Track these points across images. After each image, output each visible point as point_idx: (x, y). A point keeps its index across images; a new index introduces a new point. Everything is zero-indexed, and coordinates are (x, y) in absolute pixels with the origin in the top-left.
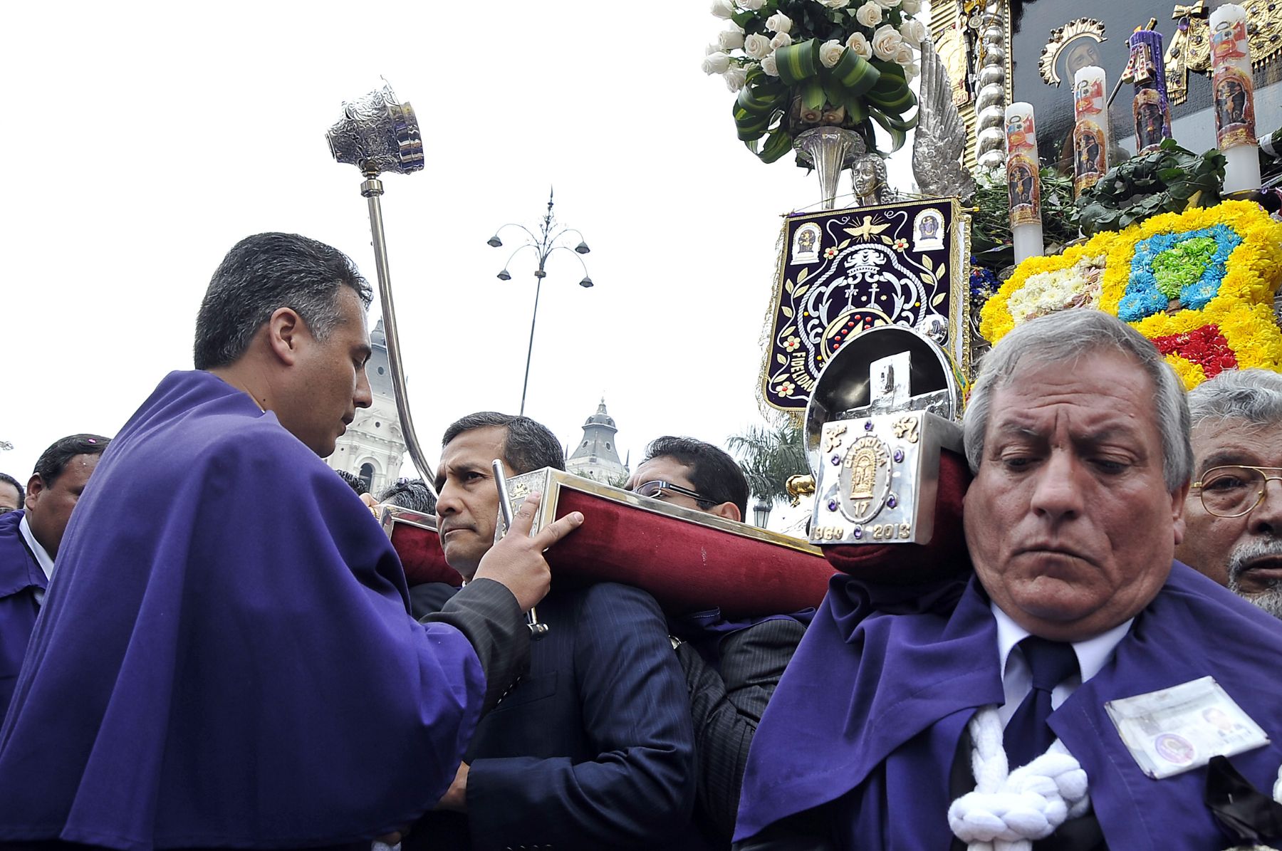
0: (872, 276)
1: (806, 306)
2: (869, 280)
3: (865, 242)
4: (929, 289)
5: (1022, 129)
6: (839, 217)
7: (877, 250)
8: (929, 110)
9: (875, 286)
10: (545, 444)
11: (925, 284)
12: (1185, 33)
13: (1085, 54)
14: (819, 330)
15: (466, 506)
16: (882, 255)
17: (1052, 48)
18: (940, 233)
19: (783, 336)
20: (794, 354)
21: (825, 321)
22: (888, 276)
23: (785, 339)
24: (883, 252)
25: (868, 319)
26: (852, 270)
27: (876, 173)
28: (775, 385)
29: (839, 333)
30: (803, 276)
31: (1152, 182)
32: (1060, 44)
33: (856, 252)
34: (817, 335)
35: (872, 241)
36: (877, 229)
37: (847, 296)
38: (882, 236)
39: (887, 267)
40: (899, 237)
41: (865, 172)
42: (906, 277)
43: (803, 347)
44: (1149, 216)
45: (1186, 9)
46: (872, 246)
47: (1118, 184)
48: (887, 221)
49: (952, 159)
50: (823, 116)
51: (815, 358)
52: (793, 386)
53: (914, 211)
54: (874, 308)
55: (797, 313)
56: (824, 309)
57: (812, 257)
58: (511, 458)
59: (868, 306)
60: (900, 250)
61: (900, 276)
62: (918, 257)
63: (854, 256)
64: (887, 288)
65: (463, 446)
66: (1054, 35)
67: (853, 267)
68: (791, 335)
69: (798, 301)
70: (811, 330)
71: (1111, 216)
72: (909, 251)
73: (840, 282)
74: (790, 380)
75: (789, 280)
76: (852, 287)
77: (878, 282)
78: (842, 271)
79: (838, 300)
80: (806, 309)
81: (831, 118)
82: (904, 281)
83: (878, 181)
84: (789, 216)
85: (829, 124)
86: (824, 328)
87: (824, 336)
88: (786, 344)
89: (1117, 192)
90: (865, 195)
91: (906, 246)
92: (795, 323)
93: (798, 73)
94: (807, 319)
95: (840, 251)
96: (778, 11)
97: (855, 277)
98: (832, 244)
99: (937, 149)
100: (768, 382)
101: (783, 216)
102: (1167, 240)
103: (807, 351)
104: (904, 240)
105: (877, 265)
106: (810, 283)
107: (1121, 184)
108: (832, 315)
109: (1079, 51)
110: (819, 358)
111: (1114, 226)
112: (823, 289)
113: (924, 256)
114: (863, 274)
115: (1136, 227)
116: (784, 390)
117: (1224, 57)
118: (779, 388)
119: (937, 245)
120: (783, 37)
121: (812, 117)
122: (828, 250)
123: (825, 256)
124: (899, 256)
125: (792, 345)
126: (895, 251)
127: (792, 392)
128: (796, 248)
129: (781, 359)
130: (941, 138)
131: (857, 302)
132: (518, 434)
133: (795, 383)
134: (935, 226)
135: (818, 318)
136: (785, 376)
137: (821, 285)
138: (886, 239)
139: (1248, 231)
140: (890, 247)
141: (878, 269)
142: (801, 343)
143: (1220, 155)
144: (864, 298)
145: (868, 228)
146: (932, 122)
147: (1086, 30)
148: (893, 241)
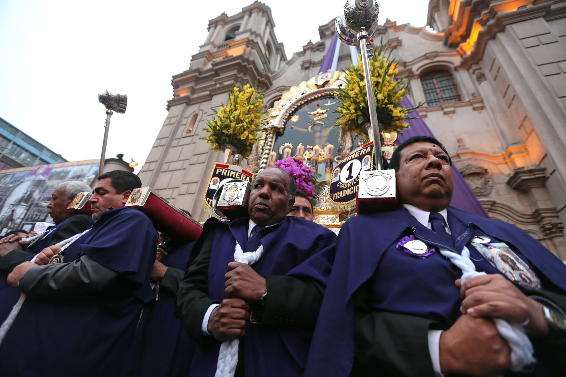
8: (254, 149)
12: (308, 151)
17: (282, 147)
32: (284, 146)
45: (310, 147)
49: (256, 161)
66: (283, 144)
99: (254, 158)
130: (255, 156)
147: (290, 145)
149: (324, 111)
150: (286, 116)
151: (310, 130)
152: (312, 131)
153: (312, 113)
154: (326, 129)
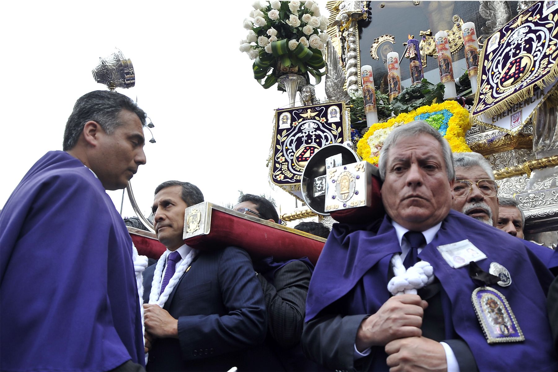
0: (312, 132)
1: (286, 145)
2: (311, 134)
3: (308, 119)
4: (335, 136)
5: (368, 75)
6: (297, 110)
7: (314, 122)
8: (331, 68)
9: (314, 136)
10: (197, 193)
11: (333, 135)
12: (424, 41)
13: (388, 48)
14: (293, 154)
15: (167, 217)
16: (316, 124)
17: (375, 45)
18: (338, 115)
19: (278, 157)
20: (283, 164)
21: (294, 150)
22: (319, 132)
23: (279, 158)
24: (316, 123)
25: (312, 148)
26: (304, 130)
27: (311, 92)
28: (276, 176)
29: (301, 154)
30: (284, 133)
31: (419, 95)
32: (378, 44)
33: (305, 123)
34: (292, 156)
35: (311, 119)
36: (313, 114)
37: (303, 140)
38: (315, 117)
39: (318, 129)
40: (322, 117)
41: (307, 92)
42: (326, 132)
43: (286, 161)
44: (419, 107)
45: (424, 32)
46: (312, 121)
47: (407, 96)
48: (317, 111)
49: (340, 87)
50: (290, 69)
51: (291, 164)
52: (283, 176)
53: (327, 107)
54: (314, 144)
55: (283, 148)
56: (294, 146)
57: (288, 126)
58: (185, 198)
59: (312, 144)
60: (323, 122)
61: (323, 132)
62: (330, 124)
63: (305, 125)
64: (318, 137)
65: (164, 193)
66: (376, 40)
67: (305, 129)
68: (281, 156)
69: (283, 143)
70: (289, 154)
71: (405, 107)
72: (326, 122)
73: (300, 135)
74: (282, 173)
75: (279, 135)
76: (305, 137)
77: (315, 135)
78: (300, 131)
79: (299, 142)
80: (286, 146)
81: (293, 70)
82: (325, 134)
83: (312, 96)
84: (277, 110)
85: (292, 73)
86: (294, 153)
87: (294, 156)
88: (279, 160)
89: (406, 98)
90: (307, 101)
91: (325, 120)
92: (282, 151)
93: (280, 52)
94: (287, 150)
95: (299, 123)
96: (272, 27)
97: (305, 133)
98: (295, 120)
99: (335, 83)
100: (273, 175)
101: (275, 110)
102: (426, 115)
103: (288, 162)
104: (324, 118)
105: (314, 128)
106: (288, 135)
107: (408, 95)
108: (297, 148)
109: (386, 47)
110: (293, 164)
111: (406, 111)
112: (293, 138)
113: (332, 124)
114: (309, 132)
115: (414, 111)
116: (280, 177)
117: (441, 49)
118: (277, 177)
119: (338, 120)
120: (274, 38)
121: (285, 70)
122: (294, 123)
123: (293, 125)
124: (323, 124)
125: (281, 160)
126: (321, 123)
127: (283, 178)
128: (281, 122)
129: (277, 165)
130: (336, 79)
131: (307, 142)
132: (187, 189)
133: (284, 175)
134: (336, 113)
135: (292, 149)
136: (280, 172)
137: (292, 136)
138: (317, 118)
139: (454, 111)
140: (319, 121)
141: (315, 129)
142: (285, 159)
143: (443, 85)
144: (310, 141)
145: (309, 114)
146: (332, 73)
147: (388, 39)
148: (320, 118)
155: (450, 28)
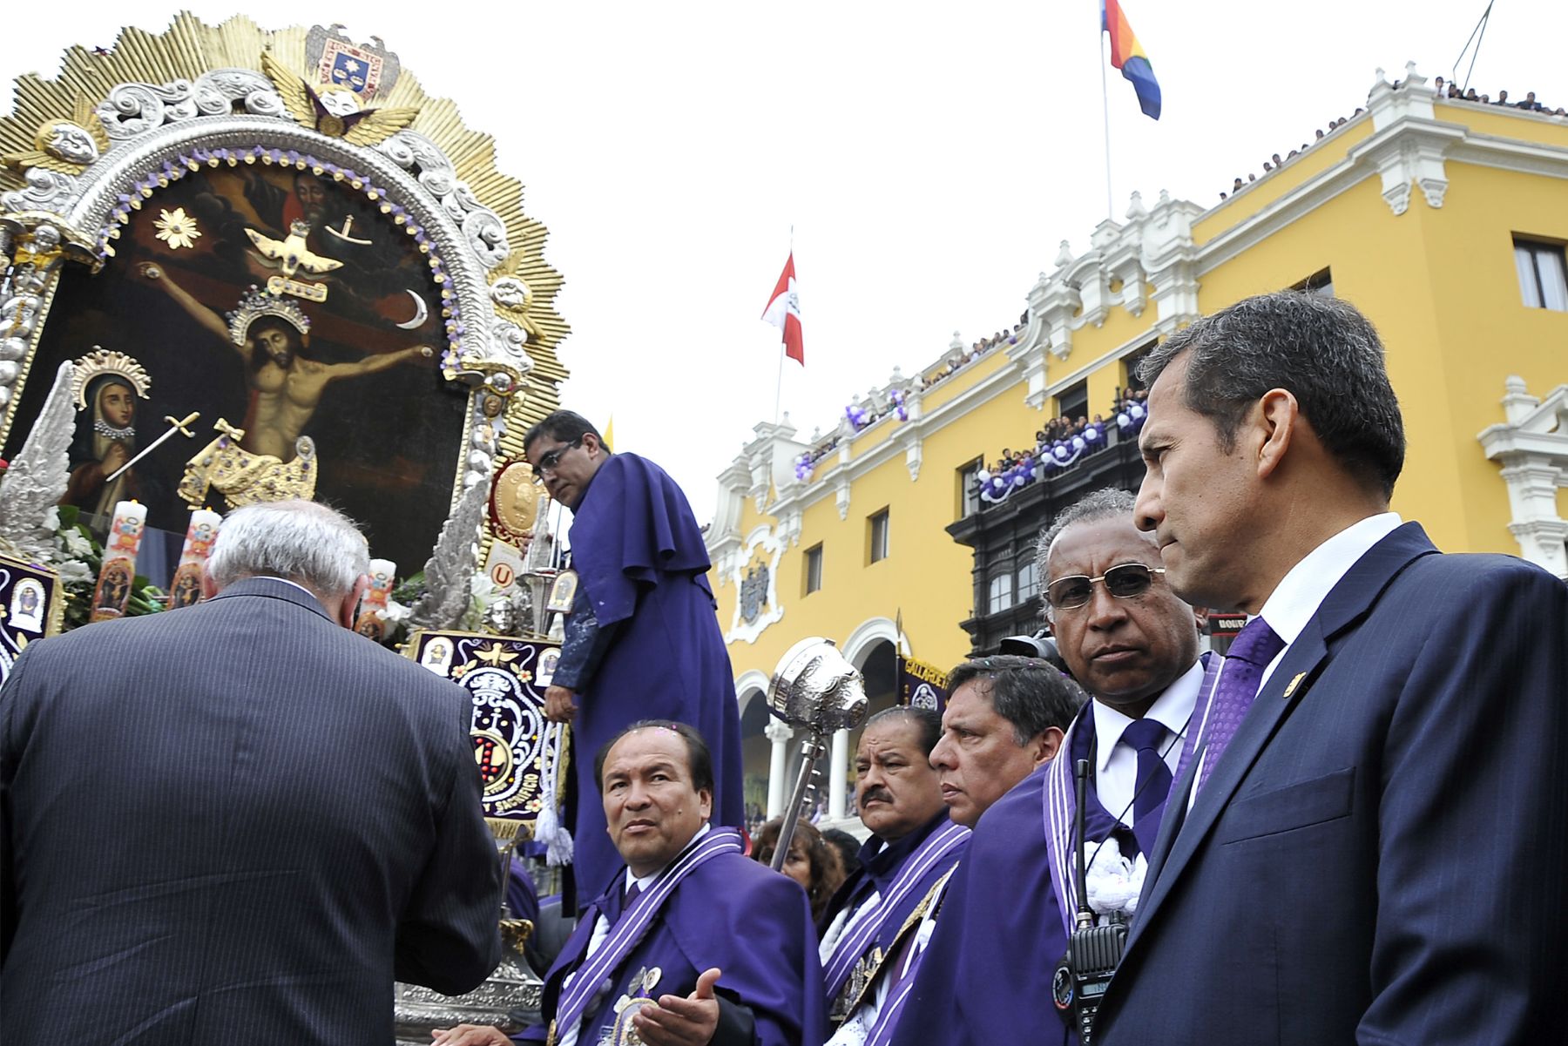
12: (220, 450)
13: (121, 398)
18: (39, 613)
32: (100, 367)
45: (228, 429)
134: (35, 601)
149: (322, 264)
150: (132, 191)
151: (239, 335)
152: (250, 345)
153: (266, 245)
154: (311, 365)
155: (286, 460)
